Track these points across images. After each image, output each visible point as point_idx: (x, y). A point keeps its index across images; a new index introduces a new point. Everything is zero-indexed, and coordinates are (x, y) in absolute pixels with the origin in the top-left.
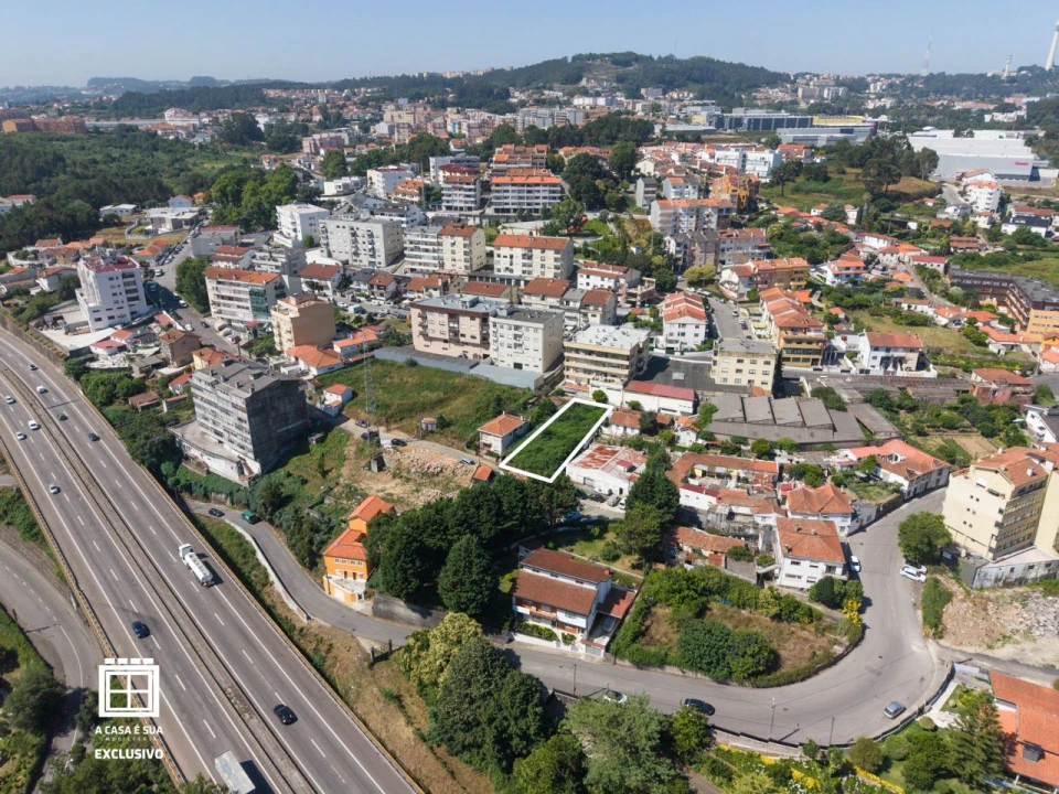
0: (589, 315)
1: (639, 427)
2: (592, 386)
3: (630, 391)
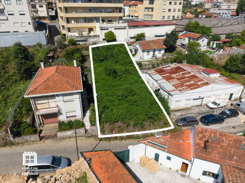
1: (164, 47)
2: (101, 29)
3: (133, 26)
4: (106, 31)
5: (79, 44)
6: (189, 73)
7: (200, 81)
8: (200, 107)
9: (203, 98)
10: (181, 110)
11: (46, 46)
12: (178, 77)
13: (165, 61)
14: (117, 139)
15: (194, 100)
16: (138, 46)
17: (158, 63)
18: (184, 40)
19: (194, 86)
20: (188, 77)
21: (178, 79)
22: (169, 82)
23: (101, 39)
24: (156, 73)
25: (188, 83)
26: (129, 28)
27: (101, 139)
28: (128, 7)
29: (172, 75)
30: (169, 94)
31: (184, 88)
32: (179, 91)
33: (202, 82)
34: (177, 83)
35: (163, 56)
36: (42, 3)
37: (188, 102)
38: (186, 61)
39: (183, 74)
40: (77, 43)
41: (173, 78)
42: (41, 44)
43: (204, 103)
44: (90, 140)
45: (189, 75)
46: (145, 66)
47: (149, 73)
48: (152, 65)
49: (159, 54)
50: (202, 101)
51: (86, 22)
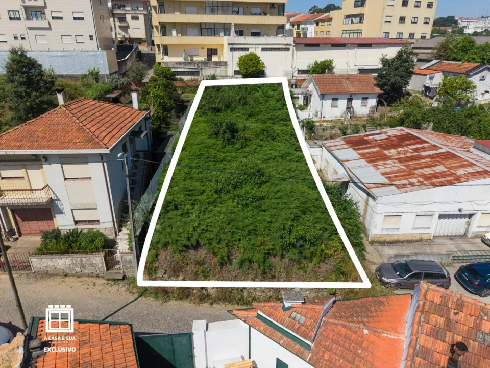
0: (129, 17)
1: (377, 90)
2: (232, 49)
3: (307, 45)
4: (243, 53)
5: (181, 80)
6: (435, 147)
7: (463, 166)
8: (460, 241)
9: (470, 216)
10: (402, 242)
11: (108, 78)
12: (402, 156)
13: (373, 122)
14: (187, 297)
15: (441, 217)
16: (311, 87)
17: (356, 125)
18: (431, 78)
19: (444, 177)
20: (429, 156)
21: (400, 160)
22: (376, 166)
23: (230, 72)
24: (345, 146)
25: (428, 171)
26: (297, 50)
27: (145, 291)
28: (314, 25)
29: (386, 152)
30: (368, 194)
31: (413, 181)
32: (398, 186)
33: (470, 170)
34: (396, 169)
35: (372, 112)
36: (138, 12)
37: (423, 222)
38: (431, 125)
39: (416, 150)
40: (178, 77)
41: (386, 158)
42: (97, 73)
43: (474, 229)
44: (115, 288)
45: (435, 152)
46: (323, 130)
47: (328, 145)
48: (340, 129)
49: (362, 108)
50: (469, 224)
51: (201, 35)
